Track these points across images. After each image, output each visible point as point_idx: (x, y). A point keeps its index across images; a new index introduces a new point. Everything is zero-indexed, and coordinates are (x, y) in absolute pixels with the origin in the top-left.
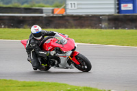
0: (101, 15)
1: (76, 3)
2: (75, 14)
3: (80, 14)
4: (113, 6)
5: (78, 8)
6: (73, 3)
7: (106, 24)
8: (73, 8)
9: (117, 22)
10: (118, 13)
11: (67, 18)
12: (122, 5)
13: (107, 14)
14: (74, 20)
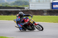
0: (44, 10)
1: (34, 5)
2: (33, 9)
3: (35, 9)
4: (50, 6)
5: (34, 7)
6: (32, 5)
7: (46, 13)
8: (32, 7)
9: (51, 13)
10: (52, 9)
11: (29, 11)
12: (54, 5)
13: (47, 9)
14: (33, 12)
